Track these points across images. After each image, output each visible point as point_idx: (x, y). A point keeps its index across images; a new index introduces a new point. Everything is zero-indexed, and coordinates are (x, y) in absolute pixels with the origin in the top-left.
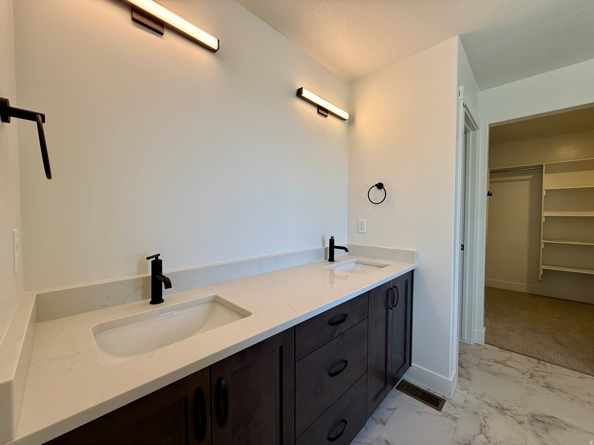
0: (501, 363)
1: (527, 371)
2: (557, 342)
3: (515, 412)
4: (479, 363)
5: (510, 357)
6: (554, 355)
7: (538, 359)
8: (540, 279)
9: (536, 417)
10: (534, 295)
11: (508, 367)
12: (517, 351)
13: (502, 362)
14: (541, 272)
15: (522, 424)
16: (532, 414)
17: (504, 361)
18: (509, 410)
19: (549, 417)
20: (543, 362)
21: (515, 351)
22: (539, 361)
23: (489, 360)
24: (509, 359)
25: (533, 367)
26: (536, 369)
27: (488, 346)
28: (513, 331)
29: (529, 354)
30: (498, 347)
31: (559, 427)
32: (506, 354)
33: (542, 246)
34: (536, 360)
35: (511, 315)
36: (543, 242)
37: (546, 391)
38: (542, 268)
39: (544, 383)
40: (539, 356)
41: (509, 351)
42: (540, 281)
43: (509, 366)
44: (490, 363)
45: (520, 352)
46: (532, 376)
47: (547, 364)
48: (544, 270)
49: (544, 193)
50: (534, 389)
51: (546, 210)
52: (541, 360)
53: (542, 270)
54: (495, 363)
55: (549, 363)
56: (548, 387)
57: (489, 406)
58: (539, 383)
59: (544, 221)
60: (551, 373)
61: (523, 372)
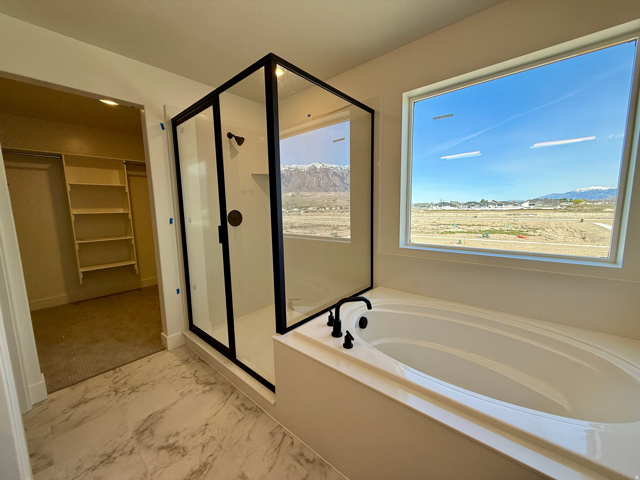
0: (80, 403)
1: (109, 389)
2: (119, 340)
3: (121, 447)
4: (52, 427)
5: (87, 388)
6: (123, 354)
7: (113, 369)
8: (81, 284)
9: (140, 431)
10: (77, 303)
11: (90, 401)
12: (91, 376)
13: (80, 401)
14: (81, 276)
15: (133, 452)
16: (136, 431)
17: (82, 398)
18: (115, 451)
19: (148, 419)
20: (118, 368)
21: (88, 378)
22: (115, 370)
23: (64, 412)
24: (86, 391)
25: (113, 381)
26: (116, 380)
27: (54, 395)
28: (74, 355)
29: (103, 371)
30: (67, 387)
31: (159, 419)
32: (81, 388)
33: (77, 247)
34: (112, 372)
35: (63, 337)
36: (77, 243)
37: (134, 395)
38: (81, 271)
39: (128, 389)
40: (112, 365)
41: (82, 382)
42: (81, 286)
43: (90, 399)
44: (67, 416)
45: (94, 374)
46: (116, 392)
47: (122, 368)
48: (83, 272)
49: (69, 189)
50: (124, 403)
51: (74, 207)
52: (116, 368)
53: (82, 274)
54: (73, 410)
55: (122, 366)
56: (133, 390)
57: (94, 470)
58: (125, 393)
59: (74, 220)
60: (129, 375)
61: (106, 394)
